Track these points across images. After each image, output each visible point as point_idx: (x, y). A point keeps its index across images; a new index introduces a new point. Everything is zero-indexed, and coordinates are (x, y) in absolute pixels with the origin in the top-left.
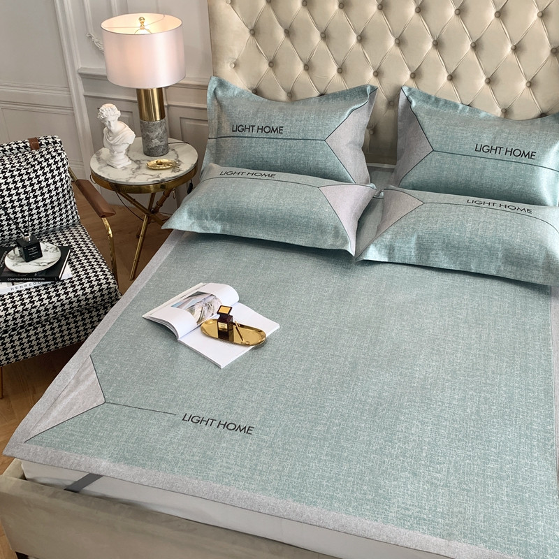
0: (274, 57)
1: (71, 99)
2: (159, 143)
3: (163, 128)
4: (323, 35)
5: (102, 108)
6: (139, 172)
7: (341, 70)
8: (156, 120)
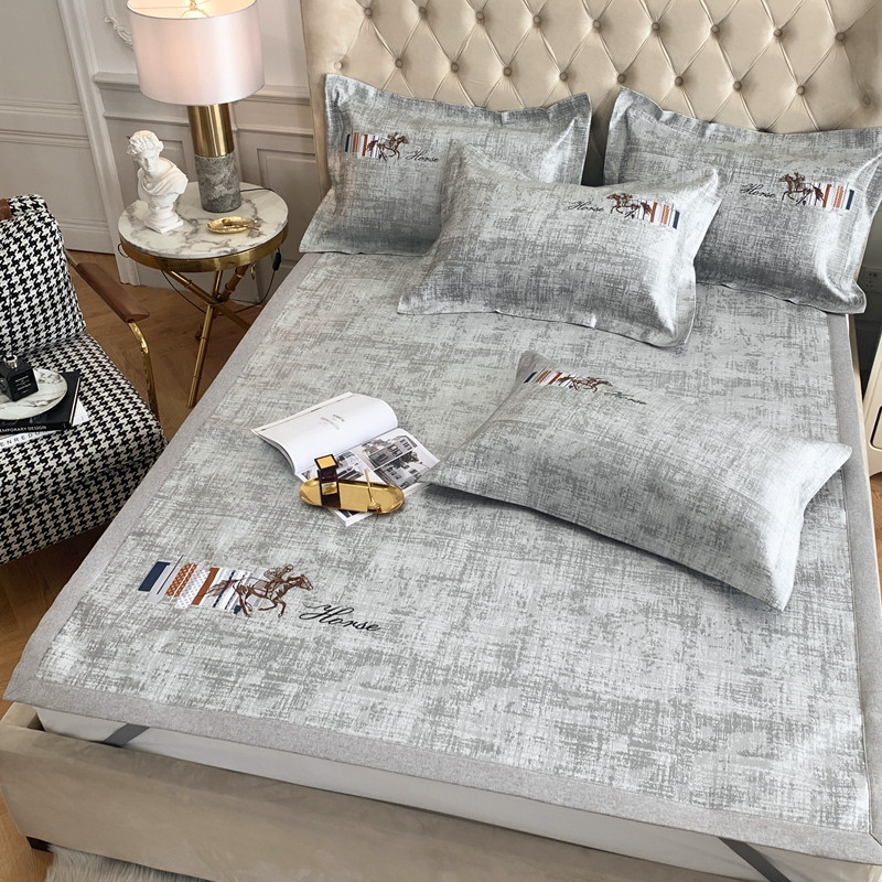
0: (404, 51)
1: (84, 122)
2: (226, 192)
3: (232, 166)
4: (480, 16)
5: (133, 138)
6: (196, 239)
7: (509, 72)
8: (220, 155)
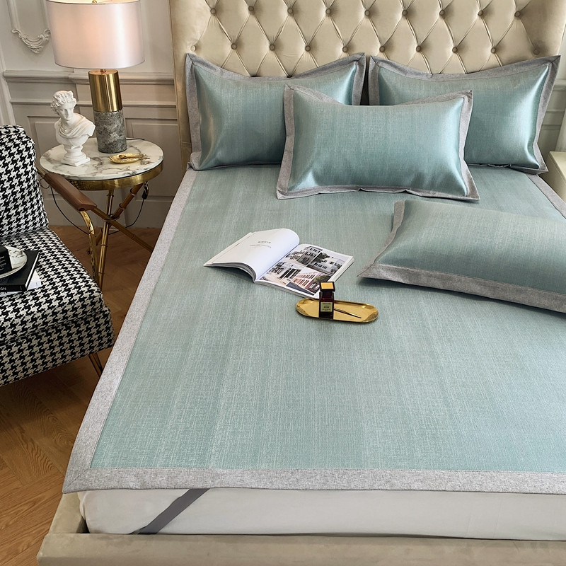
0: (238, 38)
2: (118, 137)
3: (122, 120)
6: (104, 167)
7: (309, 48)
8: (113, 111)
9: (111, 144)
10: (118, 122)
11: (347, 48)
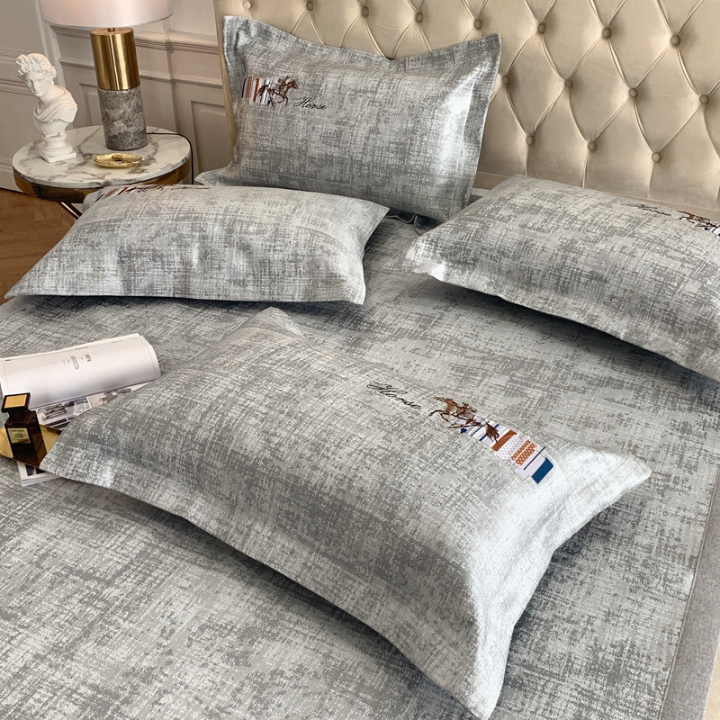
2: (126, 129)
3: (133, 103)
6: (79, 170)
9: (115, 137)
10: (125, 106)
11: (480, 23)
